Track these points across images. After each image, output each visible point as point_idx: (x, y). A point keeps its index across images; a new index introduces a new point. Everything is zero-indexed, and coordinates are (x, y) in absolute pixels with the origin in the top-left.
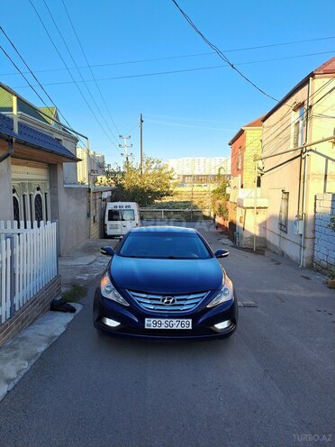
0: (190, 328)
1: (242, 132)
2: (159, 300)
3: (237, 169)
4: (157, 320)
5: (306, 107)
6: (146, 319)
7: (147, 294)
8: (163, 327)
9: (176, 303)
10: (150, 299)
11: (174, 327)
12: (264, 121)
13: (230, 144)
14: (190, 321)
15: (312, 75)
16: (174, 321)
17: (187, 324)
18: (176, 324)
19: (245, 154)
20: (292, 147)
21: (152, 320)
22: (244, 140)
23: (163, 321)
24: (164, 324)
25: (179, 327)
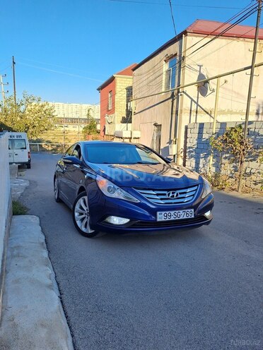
0: (193, 216)
1: (113, 79)
2: (165, 194)
3: (108, 110)
4: (167, 213)
5: (178, 58)
6: (158, 213)
7: (154, 190)
8: (172, 218)
9: (179, 196)
10: (157, 195)
11: (181, 218)
12: (134, 70)
13: (98, 89)
14: (193, 210)
15: (185, 33)
16: (181, 211)
17: (191, 214)
18: (182, 215)
19: (116, 97)
20: (163, 90)
21: (163, 213)
22: (114, 86)
23: (172, 212)
24: (173, 216)
25: (185, 217)
